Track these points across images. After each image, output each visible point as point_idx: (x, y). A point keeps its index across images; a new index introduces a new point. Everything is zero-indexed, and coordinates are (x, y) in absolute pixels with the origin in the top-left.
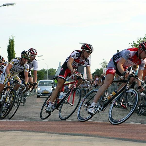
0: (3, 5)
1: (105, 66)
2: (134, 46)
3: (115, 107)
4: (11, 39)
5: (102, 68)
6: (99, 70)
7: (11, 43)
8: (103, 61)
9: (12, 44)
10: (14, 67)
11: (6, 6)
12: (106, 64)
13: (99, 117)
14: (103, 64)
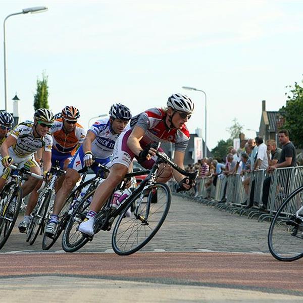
0: (22, 11)
1: (237, 135)
2: (297, 92)
3: (257, 221)
4: (42, 81)
5: (232, 138)
6: (226, 141)
7: (41, 89)
8: (233, 124)
9: (43, 91)
10: (21, 143)
11: (29, 13)
12: (240, 129)
13: (225, 242)
14: (233, 129)
